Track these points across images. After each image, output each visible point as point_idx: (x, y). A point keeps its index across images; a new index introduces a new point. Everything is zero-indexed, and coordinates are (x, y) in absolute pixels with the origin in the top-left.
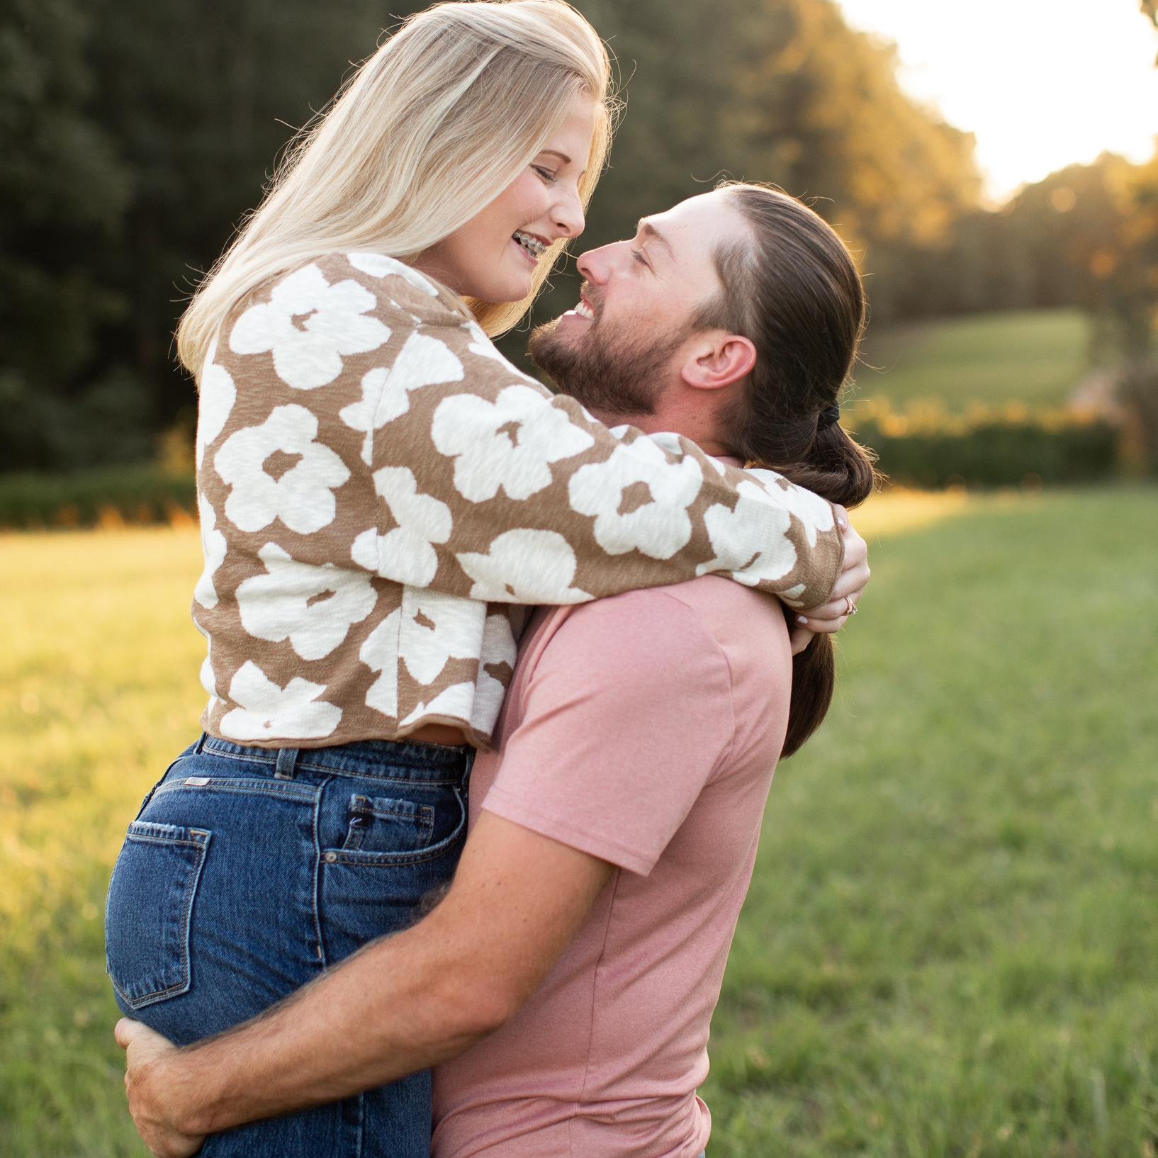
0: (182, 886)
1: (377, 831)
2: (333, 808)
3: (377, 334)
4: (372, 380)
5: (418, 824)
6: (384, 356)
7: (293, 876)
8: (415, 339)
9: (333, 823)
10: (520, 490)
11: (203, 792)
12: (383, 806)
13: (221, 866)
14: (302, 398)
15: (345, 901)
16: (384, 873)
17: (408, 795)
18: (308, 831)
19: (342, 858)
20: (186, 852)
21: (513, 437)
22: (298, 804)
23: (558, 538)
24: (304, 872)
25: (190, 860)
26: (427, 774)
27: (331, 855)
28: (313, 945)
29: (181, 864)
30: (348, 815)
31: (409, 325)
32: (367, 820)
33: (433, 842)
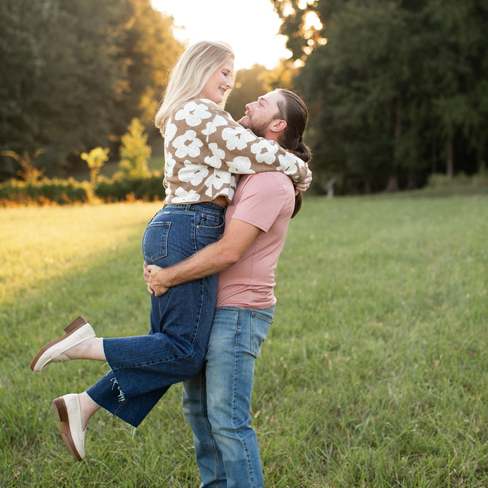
0: (165, 234)
1: (207, 222)
2: (198, 217)
3: (209, 115)
4: (208, 124)
5: (215, 221)
6: (211, 119)
7: (190, 231)
8: (217, 116)
9: (198, 220)
10: (240, 148)
11: (169, 214)
12: (208, 217)
13: (174, 229)
14: (193, 128)
15: (201, 236)
16: (209, 231)
17: (214, 215)
18: (193, 221)
19: (200, 227)
20: (166, 227)
21: (239, 137)
22: (191, 216)
23: (248, 158)
24: (192, 230)
25: (166, 228)
26: (217, 211)
27: (198, 227)
28: (194, 245)
29: (164, 229)
30: (201, 218)
31: (216, 113)
32: (205, 220)
33: (218, 226)
